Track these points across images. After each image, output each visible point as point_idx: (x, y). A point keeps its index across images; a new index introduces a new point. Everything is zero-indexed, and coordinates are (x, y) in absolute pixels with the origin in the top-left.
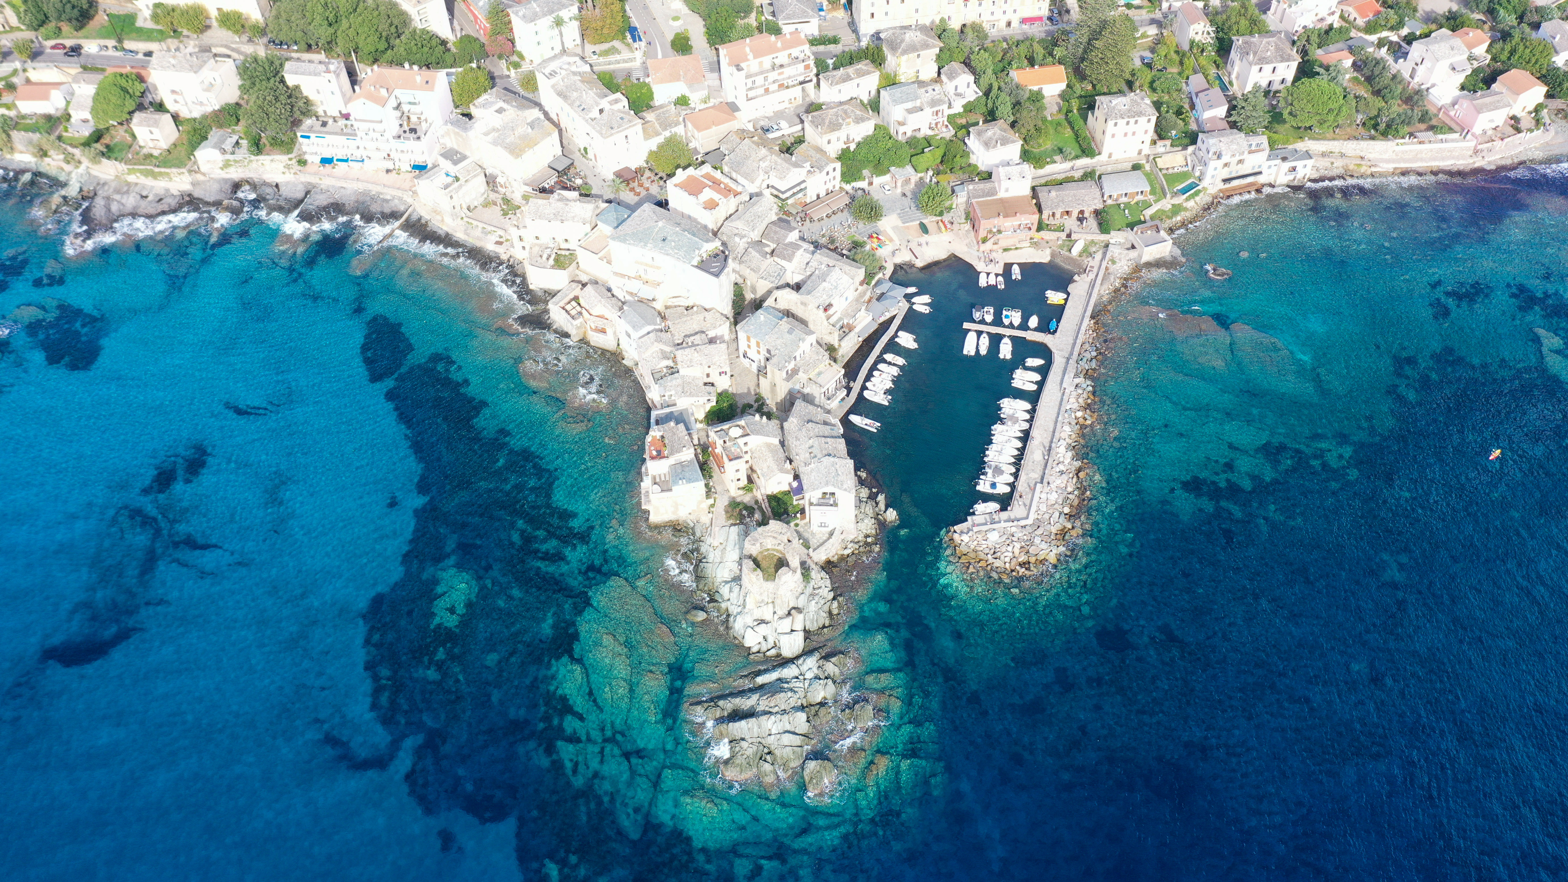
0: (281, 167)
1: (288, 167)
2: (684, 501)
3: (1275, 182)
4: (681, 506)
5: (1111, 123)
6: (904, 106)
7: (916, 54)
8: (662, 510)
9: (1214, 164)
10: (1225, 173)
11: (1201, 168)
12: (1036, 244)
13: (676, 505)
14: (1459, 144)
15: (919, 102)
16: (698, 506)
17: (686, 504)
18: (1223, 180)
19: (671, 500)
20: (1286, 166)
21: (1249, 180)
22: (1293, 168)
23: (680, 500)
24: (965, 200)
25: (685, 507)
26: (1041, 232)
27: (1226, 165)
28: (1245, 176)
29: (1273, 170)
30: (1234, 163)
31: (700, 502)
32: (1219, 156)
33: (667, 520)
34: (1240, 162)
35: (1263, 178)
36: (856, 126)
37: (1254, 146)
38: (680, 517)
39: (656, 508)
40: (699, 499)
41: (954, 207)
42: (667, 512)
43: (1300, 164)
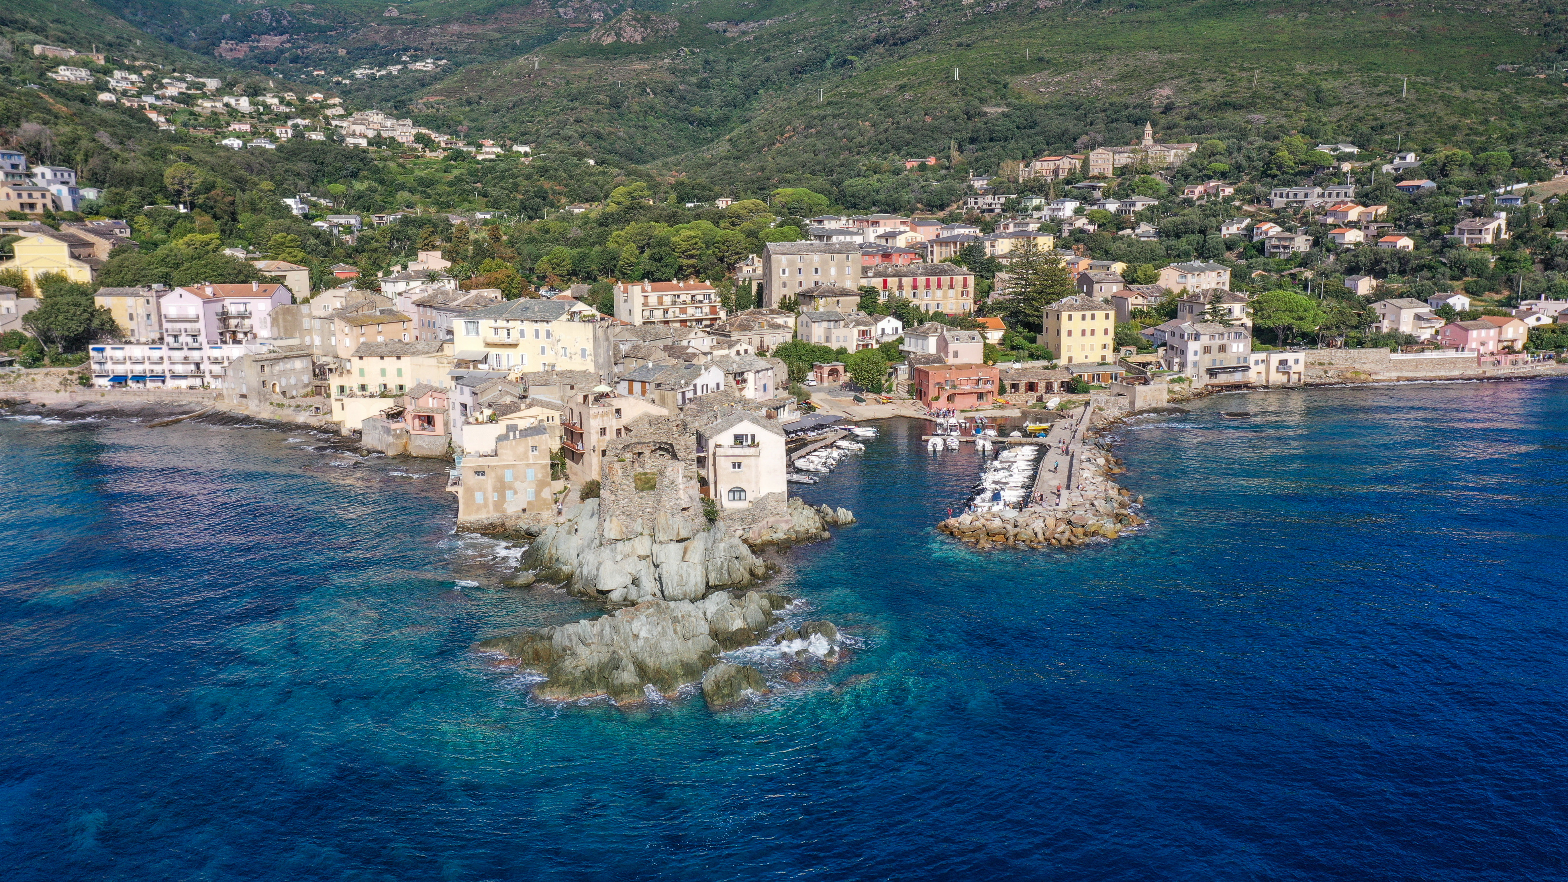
0: (56, 382)
1: (65, 383)
2: (516, 478)
3: (1268, 381)
4: (511, 488)
5: (1065, 316)
6: (825, 325)
7: (835, 299)
8: (479, 497)
9: (1193, 346)
10: (1207, 361)
11: (1177, 360)
12: (1001, 407)
13: (502, 487)
14: (1459, 355)
15: (842, 323)
16: (538, 493)
17: (518, 485)
18: (1208, 370)
19: (493, 475)
20: (1275, 358)
21: (1238, 377)
22: (1283, 362)
23: (508, 476)
24: (907, 376)
25: (516, 493)
26: (1005, 396)
27: (1207, 349)
28: (1232, 370)
29: (1262, 367)
30: (1215, 349)
31: (541, 485)
32: (1197, 337)
33: (486, 522)
34: (1222, 348)
35: (1253, 376)
36: (771, 331)
37: (1232, 335)
38: (507, 517)
39: (470, 492)
40: (540, 476)
41: (894, 388)
42: (486, 505)
43: (1290, 356)
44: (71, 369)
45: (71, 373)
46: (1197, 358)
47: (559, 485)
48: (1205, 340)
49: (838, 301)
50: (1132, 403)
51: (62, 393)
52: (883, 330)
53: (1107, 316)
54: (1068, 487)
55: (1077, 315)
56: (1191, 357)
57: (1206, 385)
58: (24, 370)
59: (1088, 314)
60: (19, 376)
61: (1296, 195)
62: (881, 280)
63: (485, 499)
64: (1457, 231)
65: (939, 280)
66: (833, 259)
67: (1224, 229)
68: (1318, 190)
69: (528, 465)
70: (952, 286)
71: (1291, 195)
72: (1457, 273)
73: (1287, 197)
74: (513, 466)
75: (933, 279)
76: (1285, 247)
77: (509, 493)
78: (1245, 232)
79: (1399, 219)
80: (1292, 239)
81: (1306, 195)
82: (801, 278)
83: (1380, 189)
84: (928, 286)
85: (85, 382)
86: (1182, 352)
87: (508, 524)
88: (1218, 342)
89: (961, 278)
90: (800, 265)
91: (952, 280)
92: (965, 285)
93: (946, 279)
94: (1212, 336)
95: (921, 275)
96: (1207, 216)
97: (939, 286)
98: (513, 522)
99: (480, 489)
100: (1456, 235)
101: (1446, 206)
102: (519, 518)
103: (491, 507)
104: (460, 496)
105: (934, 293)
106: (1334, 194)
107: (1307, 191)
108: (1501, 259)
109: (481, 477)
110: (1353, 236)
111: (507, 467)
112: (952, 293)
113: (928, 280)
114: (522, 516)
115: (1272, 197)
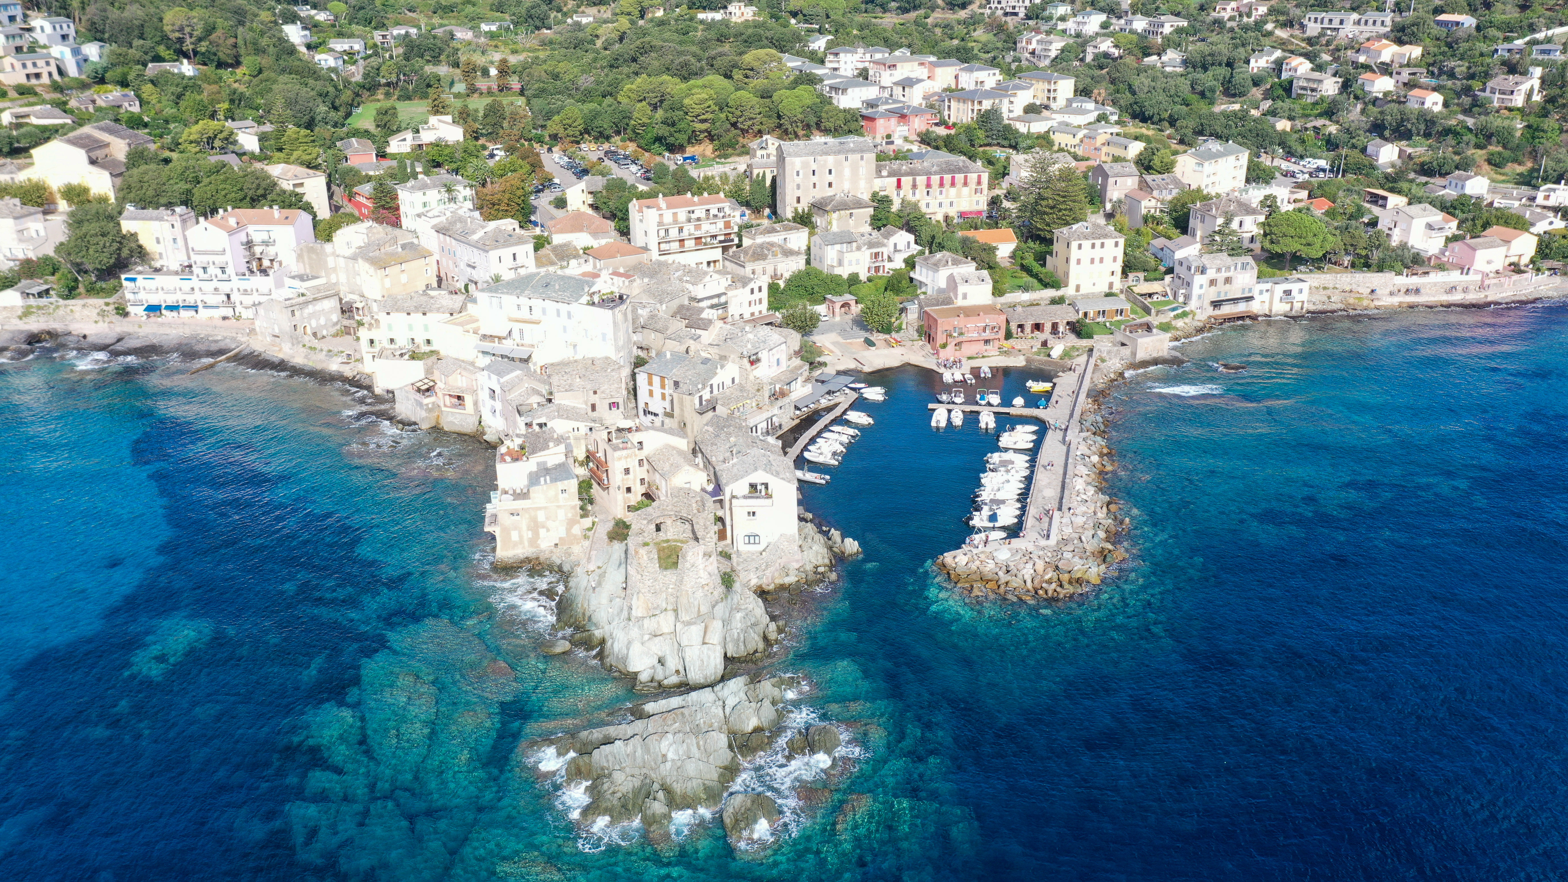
1: (102, 314)
2: (547, 518)
3: (1271, 311)
4: (543, 527)
5: (1074, 245)
6: (838, 247)
7: (848, 212)
8: (515, 536)
9: (1199, 280)
10: (1213, 294)
11: (1183, 291)
12: (1006, 353)
13: (535, 527)
14: (1464, 278)
15: (854, 244)
16: (568, 530)
17: (550, 524)
18: (1212, 302)
19: (527, 516)
20: (1279, 289)
21: (1241, 308)
22: (1288, 293)
23: (541, 516)
24: (916, 315)
25: (548, 530)
26: (1011, 340)
27: (1213, 282)
28: (1235, 300)
29: (1266, 296)
30: (1221, 281)
31: (571, 523)
32: (1203, 271)
33: (522, 557)
34: (1228, 280)
35: (1256, 307)
36: (784, 259)
37: (1239, 266)
38: (541, 551)
39: (506, 531)
40: (570, 515)
41: (904, 326)
42: (521, 541)
43: (1294, 287)
44: (107, 300)
45: (107, 304)
46: (1202, 291)
47: (587, 522)
48: (1211, 273)
49: (851, 214)
50: (1134, 354)
51: (101, 324)
52: (895, 245)
53: (1116, 244)
54: (1060, 509)
55: (1086, 244)
56: (1196, 291)
57: (1210, 317)
58: (61, 302)
59: (1098, 243)
60: (58, 307)
61: (1331, 21)
62: (895, 179)
63: (521, 537)
64: (1488, 90)
65: (953, 178)
66: (846, 159)
67: (1252, 61)
68: (1355, 16)
69: (558, 507)
70: (965, 184)
71: (1326, 21)
72: (1482, 140)
73: (1322, 23)
74: (545, 508)
75: (947, 178)
76: (1313, 90)
77: (542, 532)
78: (1273, 66)
79: (1433, 65)
80: (1320, 81)
81: (1342, 22)
82: (814, 179)
83: (1418, 25)
84: (942, 184)
85: (122, 312)
86: (1188, 284)
87: (542, 559)
88: (1224, 274)
89: (975, 176)
90: (814, 167)
91: (966, 177)
92: (979, 183)
93: (959, 177)
94: (1219, 270)
95: (936, 173)
96: (1236, 47)
97: (953, 184)
98: (547, 556)
99: (515, 528)
100: (1488, 93)
101: (1482, 55)
102: (552, 552)
103: (526, 544)
104: (497, 535)
105: (947, 191)
106: (1371, 22)
107: (1342, 17)
108: (1529, 127)
109: (515, 517)
110: (1382, 85)
111: (540, 509)
112: (966, 190)
113: (942, 179)
114: (555, 550)
115: (1306, 22)
